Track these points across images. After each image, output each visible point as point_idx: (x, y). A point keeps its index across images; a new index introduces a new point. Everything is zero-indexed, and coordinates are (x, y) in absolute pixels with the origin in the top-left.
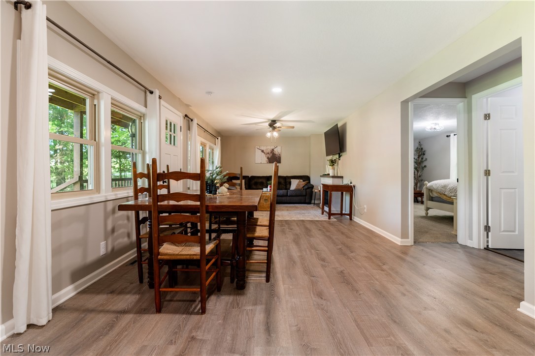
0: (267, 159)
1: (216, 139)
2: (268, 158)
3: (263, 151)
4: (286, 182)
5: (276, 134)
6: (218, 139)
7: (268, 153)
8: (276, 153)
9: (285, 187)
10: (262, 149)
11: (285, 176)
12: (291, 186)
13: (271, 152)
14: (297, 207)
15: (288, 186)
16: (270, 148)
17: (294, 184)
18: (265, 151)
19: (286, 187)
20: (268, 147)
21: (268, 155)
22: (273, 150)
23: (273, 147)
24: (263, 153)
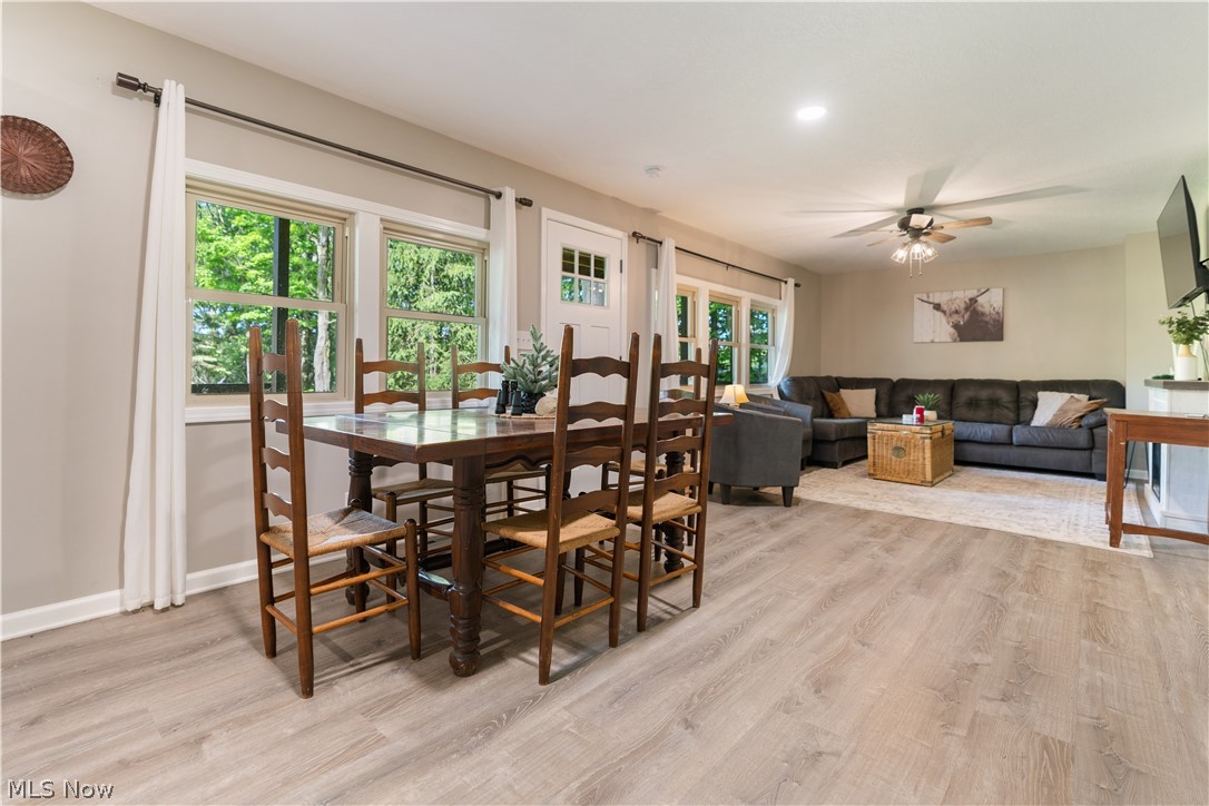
0: (952, 330)
1: (783, 284)
2: (956, 326)
3: (937, 307)
4: (1017, 401)
5: (922, 250)
6: (786, 282)
7: (957, 312)
8: (987, 310)
9: (1012, 415)
10: (937, 301)
11: (1018, 380)
12: (1037, 412)
13: (967, 309)
14: (1033, 484)
15: (1025, 414)
16: (961, 296)
17: (1049, 408)
18: (945, 307)
19: (1018, 415)
20: (956, 294)
21: (956, 318)
22: (973, 301)
23: (972, 293)
24: (938, 314)
